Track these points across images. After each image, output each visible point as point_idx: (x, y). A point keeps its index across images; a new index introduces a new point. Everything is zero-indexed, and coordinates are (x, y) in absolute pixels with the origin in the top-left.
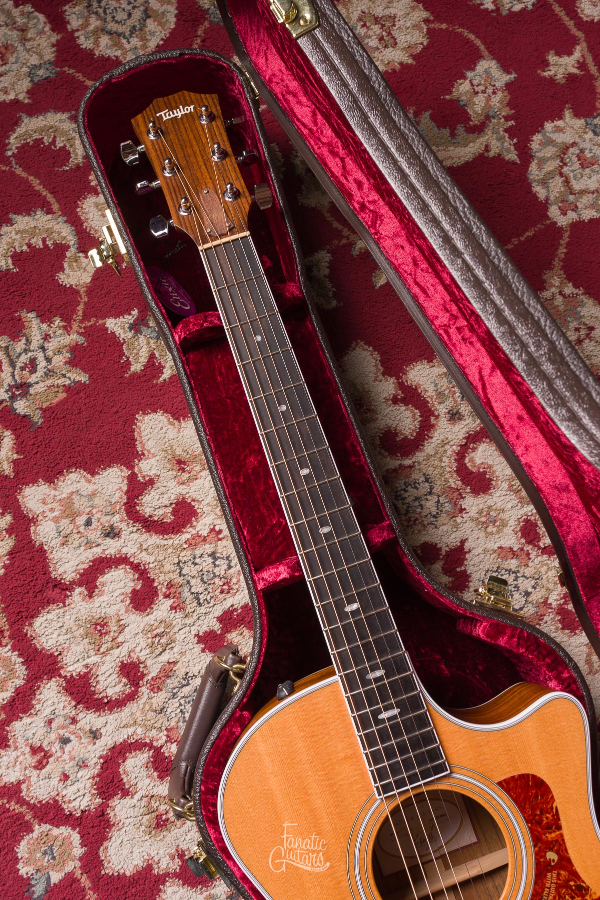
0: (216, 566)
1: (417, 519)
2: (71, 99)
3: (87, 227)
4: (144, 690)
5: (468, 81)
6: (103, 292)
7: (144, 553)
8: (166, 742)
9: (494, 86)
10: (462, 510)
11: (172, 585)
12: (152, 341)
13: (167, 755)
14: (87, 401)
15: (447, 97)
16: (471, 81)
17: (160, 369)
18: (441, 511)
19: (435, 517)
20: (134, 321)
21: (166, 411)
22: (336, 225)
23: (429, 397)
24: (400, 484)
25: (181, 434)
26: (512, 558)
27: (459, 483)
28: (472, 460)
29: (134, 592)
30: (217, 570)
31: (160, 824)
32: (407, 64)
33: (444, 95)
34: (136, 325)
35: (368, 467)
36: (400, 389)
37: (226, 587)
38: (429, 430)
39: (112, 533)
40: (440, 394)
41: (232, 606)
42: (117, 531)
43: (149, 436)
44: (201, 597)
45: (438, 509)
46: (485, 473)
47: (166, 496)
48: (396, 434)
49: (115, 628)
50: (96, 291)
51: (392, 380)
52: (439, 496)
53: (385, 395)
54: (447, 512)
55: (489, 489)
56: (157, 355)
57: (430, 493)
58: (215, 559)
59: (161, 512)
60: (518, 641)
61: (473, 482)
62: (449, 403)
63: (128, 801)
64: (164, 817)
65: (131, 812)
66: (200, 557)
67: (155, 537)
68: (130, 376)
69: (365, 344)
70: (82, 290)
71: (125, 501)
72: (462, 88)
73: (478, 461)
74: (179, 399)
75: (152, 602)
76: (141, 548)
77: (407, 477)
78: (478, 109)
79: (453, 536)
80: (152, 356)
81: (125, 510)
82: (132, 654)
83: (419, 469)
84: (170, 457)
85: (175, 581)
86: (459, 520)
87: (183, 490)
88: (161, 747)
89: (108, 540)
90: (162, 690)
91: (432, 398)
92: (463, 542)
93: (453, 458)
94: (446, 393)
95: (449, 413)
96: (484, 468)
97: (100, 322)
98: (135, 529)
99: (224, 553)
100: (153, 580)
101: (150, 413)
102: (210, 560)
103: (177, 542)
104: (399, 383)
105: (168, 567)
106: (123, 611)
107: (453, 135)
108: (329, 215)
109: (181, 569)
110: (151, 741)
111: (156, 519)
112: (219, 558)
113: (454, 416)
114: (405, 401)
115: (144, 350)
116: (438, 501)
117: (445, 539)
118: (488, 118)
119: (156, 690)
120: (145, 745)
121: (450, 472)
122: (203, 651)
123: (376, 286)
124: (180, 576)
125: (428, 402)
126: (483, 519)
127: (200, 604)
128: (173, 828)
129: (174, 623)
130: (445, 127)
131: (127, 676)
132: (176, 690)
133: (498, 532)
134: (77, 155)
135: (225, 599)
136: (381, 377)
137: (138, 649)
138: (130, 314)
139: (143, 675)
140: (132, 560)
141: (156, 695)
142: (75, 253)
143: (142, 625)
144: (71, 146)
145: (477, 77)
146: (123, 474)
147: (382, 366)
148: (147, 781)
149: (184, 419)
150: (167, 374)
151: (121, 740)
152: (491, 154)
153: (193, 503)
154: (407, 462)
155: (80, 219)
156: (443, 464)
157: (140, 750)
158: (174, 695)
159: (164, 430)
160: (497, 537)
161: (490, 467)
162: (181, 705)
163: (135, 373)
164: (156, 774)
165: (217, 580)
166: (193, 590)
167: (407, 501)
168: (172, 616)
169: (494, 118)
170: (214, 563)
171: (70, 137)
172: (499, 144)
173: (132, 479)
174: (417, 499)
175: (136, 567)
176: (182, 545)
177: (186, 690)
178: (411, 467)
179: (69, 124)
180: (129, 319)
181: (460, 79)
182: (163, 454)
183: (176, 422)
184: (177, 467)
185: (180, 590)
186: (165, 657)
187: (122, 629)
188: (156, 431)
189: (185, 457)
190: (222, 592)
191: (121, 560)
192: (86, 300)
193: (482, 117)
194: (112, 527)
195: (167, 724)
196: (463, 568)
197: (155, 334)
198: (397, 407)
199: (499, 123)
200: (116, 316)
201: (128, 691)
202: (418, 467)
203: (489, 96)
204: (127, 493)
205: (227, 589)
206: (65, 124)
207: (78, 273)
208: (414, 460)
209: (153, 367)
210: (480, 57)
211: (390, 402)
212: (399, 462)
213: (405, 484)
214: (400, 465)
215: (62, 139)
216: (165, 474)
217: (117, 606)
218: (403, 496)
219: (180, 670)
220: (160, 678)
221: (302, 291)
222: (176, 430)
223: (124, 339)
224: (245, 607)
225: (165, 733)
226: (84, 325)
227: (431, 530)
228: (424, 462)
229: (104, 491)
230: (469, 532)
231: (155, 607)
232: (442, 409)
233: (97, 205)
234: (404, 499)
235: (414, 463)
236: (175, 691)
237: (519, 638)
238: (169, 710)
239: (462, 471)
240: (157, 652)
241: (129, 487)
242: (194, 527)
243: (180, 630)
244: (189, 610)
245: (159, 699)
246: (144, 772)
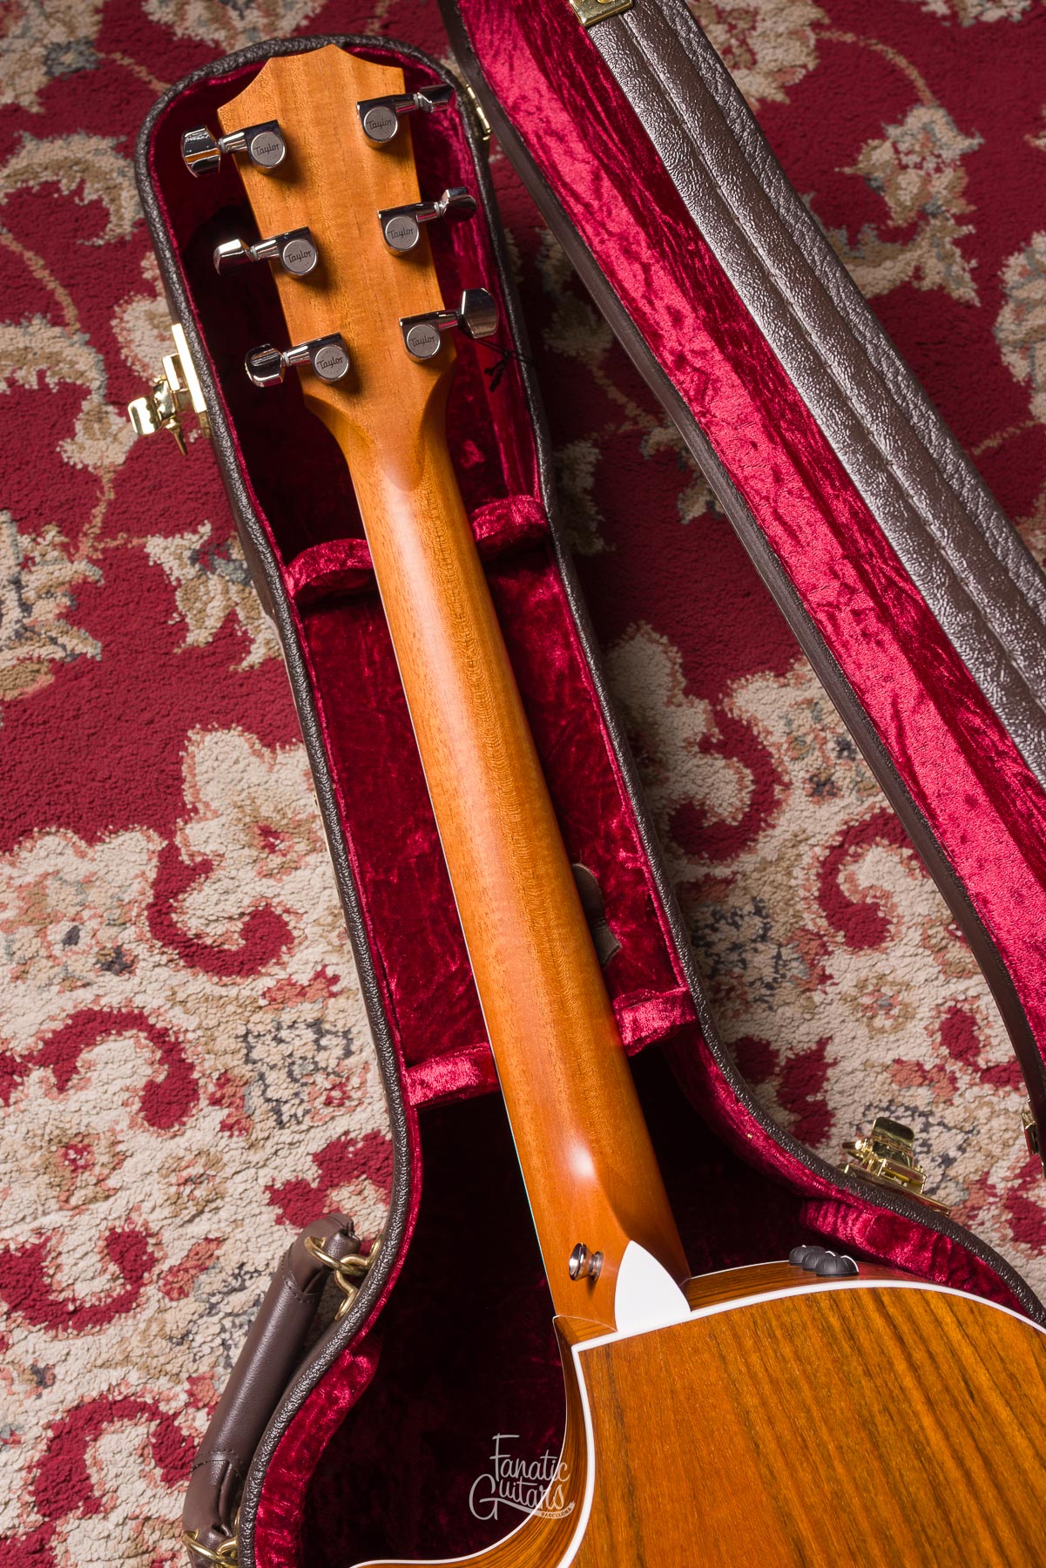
0: (320, 1048)
1: (732, 989)
2: (121, 112)
3: (127, 357)
4: (152, 1292)
5: (888, 144)
6: (146, 483)
7: (178, 1010)
8: (187, 1405)
9: (939, 156)
10: (825, 978)
11: (228, 1080)
12: (233, 589)
13: (185, 1432)
14: (94, 694)
15: (848, 170)
16: (894, 145)
17: (245, 644)
18: (783, 976)
19: (769, 986)
20: (203, 546)
21: (248, 729)
22: (614, 394)
23: (773, 744)
24: (705, 914)
25: (274, 777)
26: (921, 1085)
27: (823, 923)
28: (851, 879)
29: (151, 1086)
30: (321, 1058)
32: (774, 102)
33: (841, 166)
34: (206, 553)
35: (651, 872)
36: (718, 724)
37: (336, 1094)
38: (769, 811)
39: (118, 963)
40: (795, 742)
41: (346, 1133)
42: (128, 959)
43: (210, 775)
44: (285, 1108)
45: (777, 972)
46: (876, 907)
47: (232, 898)
48: (703, 814)
49: (105, 1159)
50: (133, 482)
51: (702, 706)
52: (780, 945)
53: (687, 733)
54: (794, 979)
55: (883, 939)
56: (241, 615)
57: (764, 938)
58: (321, 1033)
59: (219, 929)
60: (933, 1258)
61: (851, 924)
62: (813, 761)
63: (95, 1525)
65: (100, 1550)
66: (290, 1027)
67: (202, 978)
68: (184, 652)
69: (654, 629)
70: (106, 478)
71: (151, 900)
72: (878, 155)
73: (863, 882)
74: (277, 706)
75: (185, 1111)
76: (172, 998)
77: (720, 900)
78: (906, 197)
79: (804, 1028)
80: (231, 618)
81: (150, 918)
82: (134, 1216)
83: (745, 888)
84: (248, 819)
85: (236, 1071)
86: (817, 997)
87: (267, 888)
88: (176, 1415)
89: (109, 976)
90: (187, 1296)
91: (778, 746)
92: (823, 1043)
93: (814, 871)
94: (809, 739)
95: (811, 779)
96: (875, 897)
97: (135, 542)
98: (164, 959)
99: (340, 1024)
100: (192, 1067)
101: (216, 730)
102: (310, 1035)
103: (245, 993)
104: (716, 713)
105: (224, 1042)
106: (124, 1124)
107: (853, 242)
108: (601, 373)
109: (250, 1048)
110: (157, 1402)
111: (209, 941)
112: (328, 1032)
113: (822, 788)
114: (726, 750)
115: (215, 603)
116: (778, 956)
117: (786, 1034)
118: (923, 215)
119: (175, 1294)
120: (143, 1407)
121: (805, 899)
122: (279, 1221)
123: (683, 518)
124: (247, 1061)
125: (770, 755)
126: (867, 1000)
127: (281, 1124)
129: (226, 1159)
130: (839, 227)
131: (120, 1259)
132: (217, 1298)
133: (896, 1028)
134: (121, 218)
135: (333, 1118)
136: (680, 697)
137: (147, 1206)
138: (195, 532)
139: (153, 1261)
140: (152, 1021)
141: (174, 1304)
142: (100, 405)
143: (160, 1157)
144: (112, 201)
145: (908, 138)
146: (151, 846)
147: (684, 675)
148: (140, 1486)
149: (283, 747)
150: (256, 655)
151: (95, 1394)
152: (926, 284)
153: (286, 917)
154: (721, 871)
155: (115, 340)
156: (793, 882)
157: (131, 1417)
158: (212, 1309)
159: (241, 766)
160: (892, 1038)
161: (887, 895)
162: (223, 1330)
163: (194, 649)
164: (159, 1472)
165: (319, 1078)
166: (269, 1094)
167: (715, 950)
168: (223, 1142)
169: (935, 216)
170: (316, 1041)
171: (111, 183)
172: (941, 267)
173: (168, 857)
174: (736, 947)
175: (159, 1037)
176: (255, 1000)
177: (237, 1301)
178: (727, 882)
179: (112, 160)
180: (192, 541)
181: (873, 139)
182: (235, 813)
183: (266, 752)
184: (260, 841)
185: (243, 1090)
186: (201, 1228)
187: (118, 1160)
188: (225, 766)
189: (277, 822)
190: (328, 1102)
191: (129, 1020)
192: (112, 496)
193: (913, 214)
194: (118, 951)
195: (192, 1367)
196: (819, 1097)
197: (240, 575)
198: (708, 760)
199: (943, 228)
200: (168, 533)
201: (118, 1291)
202: (741, 884)
203: (928, 174)
204: (155, 884)
205: (339, 1096)
206: (105, 158)
207: (102, 443)
208: (734, 868)
209: (231, 639)
210: (914, 100)
211: (696, 749)
212: (705, 870)
213: (714, 914)
214: (707, 876)
215: (97, 186)
216: (235, 854)
217: (113, 1114)
218: (709, 939)
219: (229, 1256)
220: (186, 1271)
221: (545, 514)
222: (265, 767)
223: (178, 580)
224: (373, 1137)
225: (187, 1386)
226: (102, 546)
227: (760, 1012)
228: (756, 875)
229: (110, 877)
230: (835, 1023)
231: (190, 1122)
232: (797, 773)
233: (151, 317)
234: (709, 945)
235: (735, 873)
236: (213, 1300)
237: (935, 1252)
238: (199, 1339)
239: (831, 899)
240: (186, 1215)
241: (160, 873)
242: (282, 965)
243: (237, 1173)
244: (257, 1134)
245: (180, 1313)
246: (134, 1466)
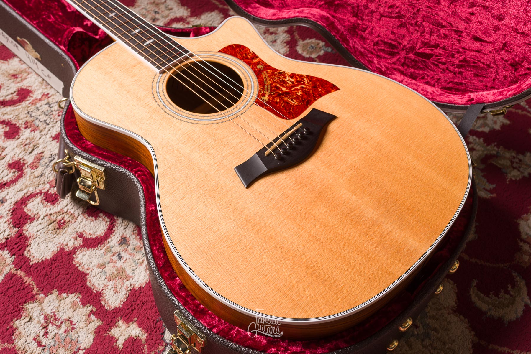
0: (51, 107)
4: (27, 170)
7: (6, 115)
8: (50, 188)
11: (28, 122)
13: (52, 193)
25: (10, 66)
29: (5, 132)
30: (52, 109)
31: (61, 225)
44: (47, 121)
47: (10, 90)
59: (10, 97)
63: (35, 223)
64: (62, 221)
65: (40, 227)
66: (40, 106)
67: (9, 107)
75: (18, 133)
76: (3, 114)
82: (14, 158)
84: (7, 75)
85: (29, 120)
87: (19, 85)
88: (48, 191)
90: (38, 167)
99: (54, 101)
100: (15, 124)
102: (47, 106)
103: (24, 105)
105: (22, 116)
109: (31, 114)
110: (41, 191)
111: (8, 100)
112: (52, 103)
119: (35, 168)
120: (37, 194)
122: (57, 142)
124: (31, 117)
127: (48, 124)
128: (70, 224)
129: (35, 137)
131: (14, 168)
132: (48, 163)
137: (17, 155)
139: (24, 164)
141: (35, 170)
143: (16, 144)
148: (45, 209)
151: (21, 197)
153: (28, 88)
157: (35, 197)
158: (47, 166)
165: (54, 113)
166: (41, 120)
170: (49, 106)
175: (3, 122)
176: (27, 105)
182: (3, 75)
183: (5, 62)
184: (12, 78)
185: (32, 124)
186: (35, 152)
187: (3, 149)
189: (16, 73)
195: (48, 180)
201: (17, 174)
205: (62, 113)
216: (7, 82)
219: (47, 154)
220: (35, 162)
222: (7, 65)
225: (48, 184)
231: (21, 134)
238: (47, 174)
240: (29, 151)
242: (32, 97)
243: (40, 138)
244: (41, 128)
245: (38, 172)
246: (41, 205)
